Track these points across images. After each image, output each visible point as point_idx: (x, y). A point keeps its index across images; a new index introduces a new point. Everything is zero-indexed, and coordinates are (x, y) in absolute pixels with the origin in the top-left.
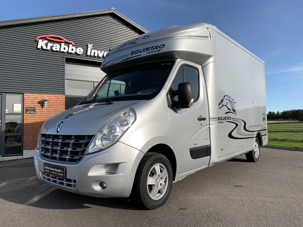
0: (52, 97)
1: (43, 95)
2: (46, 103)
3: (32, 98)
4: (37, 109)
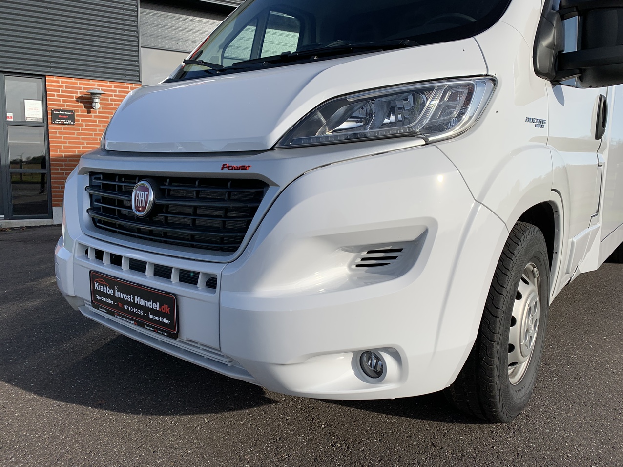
0: (111, 87)
1: (91, 82)
2: (97, 100)
3: (64, 89)
4: (78, 116)
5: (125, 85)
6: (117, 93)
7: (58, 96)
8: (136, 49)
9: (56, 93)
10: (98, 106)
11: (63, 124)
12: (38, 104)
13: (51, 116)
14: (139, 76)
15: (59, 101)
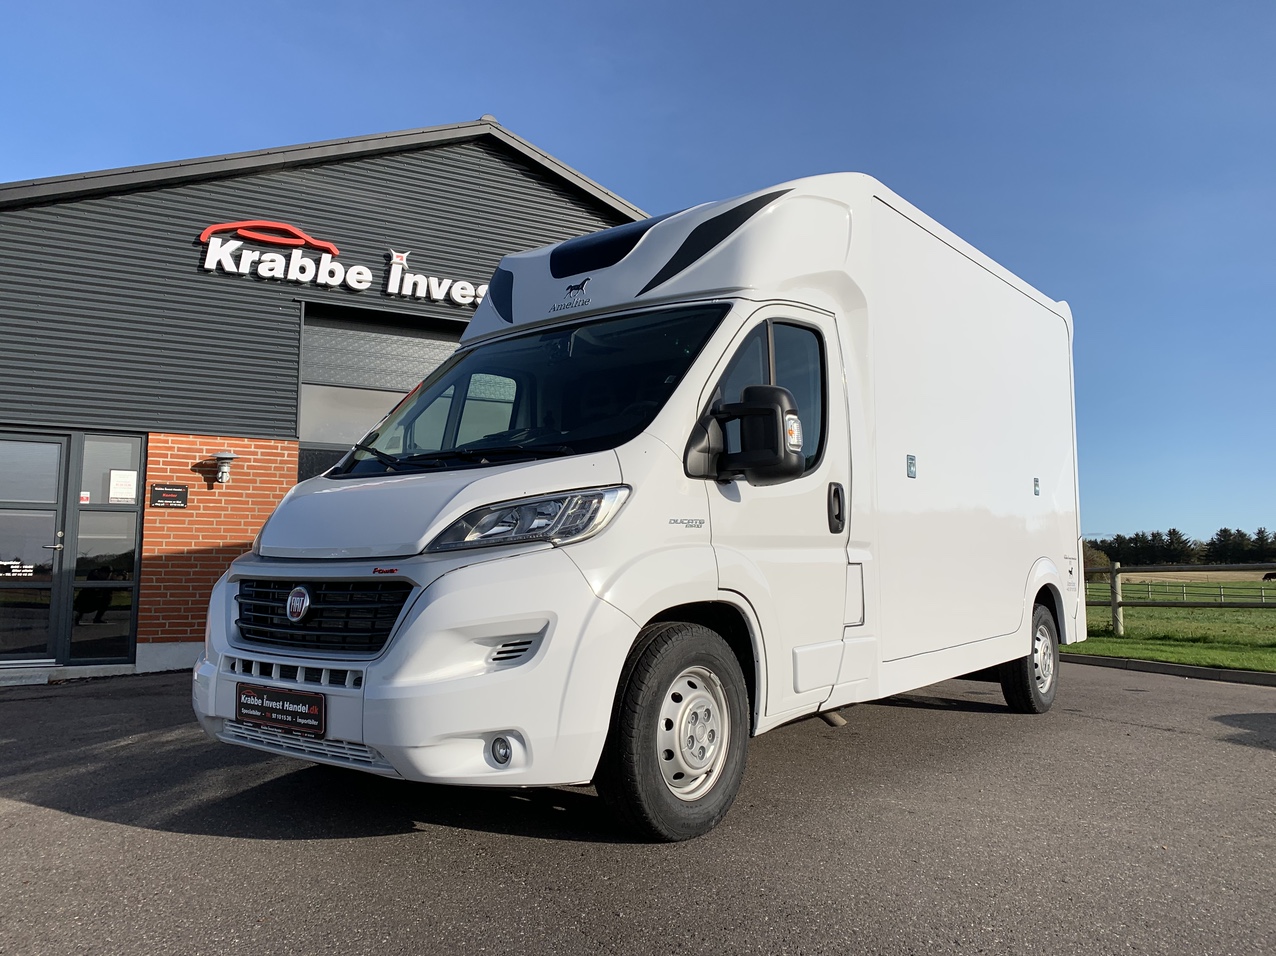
0: (250, 446)
1: (219, 440)
2: (226, 468)
3: (176, 452)
4: (193, 493)
5: (272, 443)
6: (259, 457)
7: (165, 463)
8: (294, 388)
9: (161, 460)
10: (226, 477)
11: (168, 506)
12: (132, 477)
13: (149, 494)
14: (295, 429)
15: (165, 470)
